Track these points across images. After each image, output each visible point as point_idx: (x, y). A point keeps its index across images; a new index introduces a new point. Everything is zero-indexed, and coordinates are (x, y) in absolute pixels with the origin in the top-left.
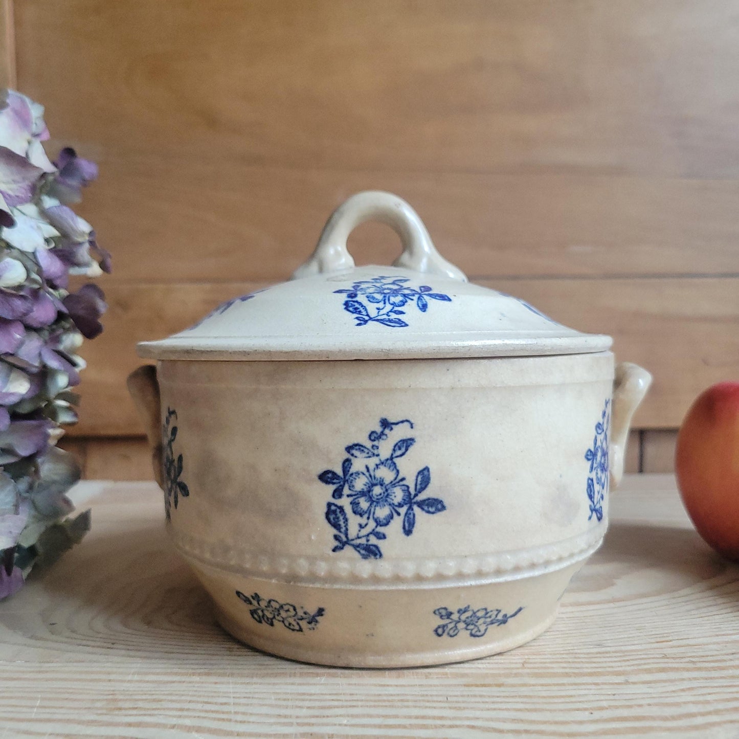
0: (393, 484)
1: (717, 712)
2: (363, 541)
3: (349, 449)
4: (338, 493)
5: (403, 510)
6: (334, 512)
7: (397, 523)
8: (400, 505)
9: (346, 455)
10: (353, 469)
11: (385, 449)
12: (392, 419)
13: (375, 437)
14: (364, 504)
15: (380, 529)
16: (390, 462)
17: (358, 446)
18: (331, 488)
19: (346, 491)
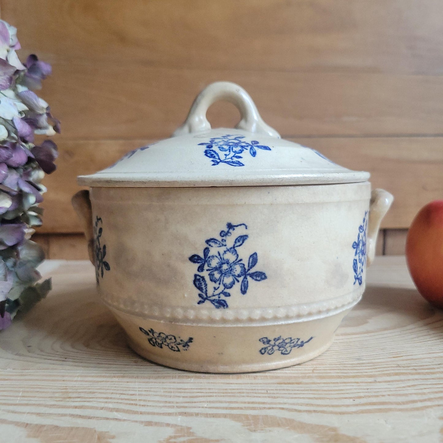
0: (235, 263)
1: (430, 400)
2: (216, 298)
3: (208, 242)
4: (201, 269)
5: (241, 279)
6: (199, 280)
7: (237, 286)
8: (239, 276)
9: (206, 246)
10: (210, 254)
11: (230, 241)
12: (234, 223)
13: (223, 234)
14: (217, 275)
15: (227, 291)
16: (233, 250)
17: (213, 240)
18: (197, 265)
19: (206, 267)
